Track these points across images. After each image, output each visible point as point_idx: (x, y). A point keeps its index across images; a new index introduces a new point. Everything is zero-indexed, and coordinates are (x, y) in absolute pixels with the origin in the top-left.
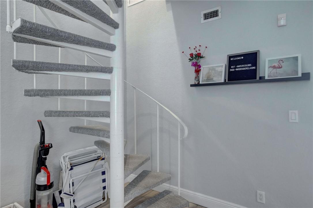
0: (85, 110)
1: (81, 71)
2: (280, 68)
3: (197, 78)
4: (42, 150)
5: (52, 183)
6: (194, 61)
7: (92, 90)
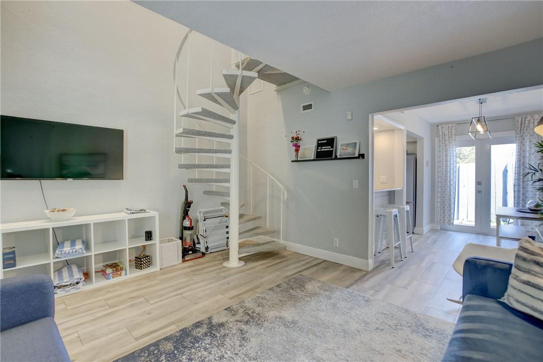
0: (214, 178)
1: (212, 153)
2: (346, 150)
3: (297, 155)
4: (186, 204)
5: (193, 226)
6: (295, 142)
7: (218, 165)
